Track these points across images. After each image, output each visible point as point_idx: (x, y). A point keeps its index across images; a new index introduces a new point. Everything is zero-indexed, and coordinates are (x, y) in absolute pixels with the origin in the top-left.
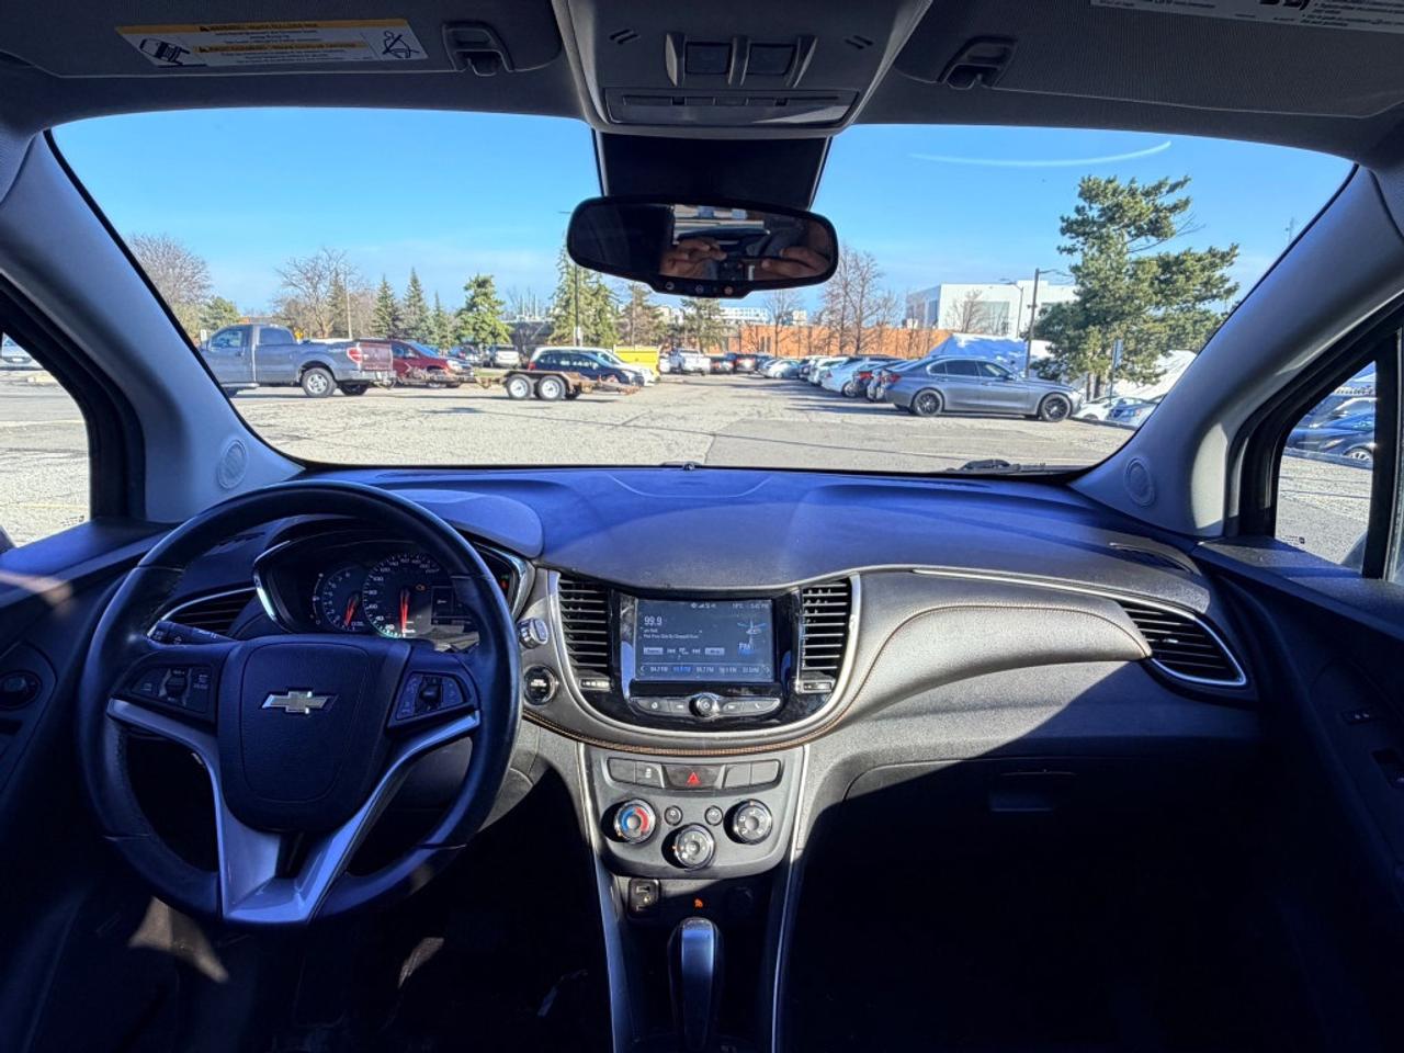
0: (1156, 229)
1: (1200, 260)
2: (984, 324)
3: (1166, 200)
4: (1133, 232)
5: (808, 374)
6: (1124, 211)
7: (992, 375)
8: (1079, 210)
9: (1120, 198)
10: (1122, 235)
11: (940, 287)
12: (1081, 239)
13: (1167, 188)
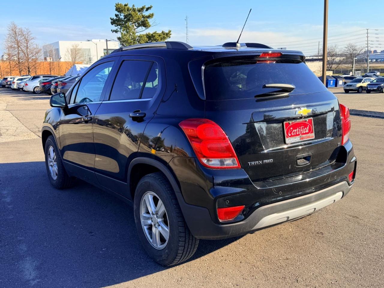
0: (144, 24)
1: (160, 36)
2: (82, 59)
3: (146, 13)
4: (137, 25)
5: (11, 84)
6: (133, 17)
7: (101, 81)
8: (116, 15)
9: (130, 12)
10: (133, 26)
11: (58, 42)
12: (119, 27)
13: (146, 9)
